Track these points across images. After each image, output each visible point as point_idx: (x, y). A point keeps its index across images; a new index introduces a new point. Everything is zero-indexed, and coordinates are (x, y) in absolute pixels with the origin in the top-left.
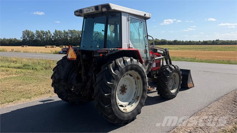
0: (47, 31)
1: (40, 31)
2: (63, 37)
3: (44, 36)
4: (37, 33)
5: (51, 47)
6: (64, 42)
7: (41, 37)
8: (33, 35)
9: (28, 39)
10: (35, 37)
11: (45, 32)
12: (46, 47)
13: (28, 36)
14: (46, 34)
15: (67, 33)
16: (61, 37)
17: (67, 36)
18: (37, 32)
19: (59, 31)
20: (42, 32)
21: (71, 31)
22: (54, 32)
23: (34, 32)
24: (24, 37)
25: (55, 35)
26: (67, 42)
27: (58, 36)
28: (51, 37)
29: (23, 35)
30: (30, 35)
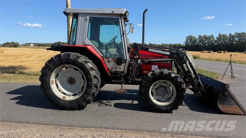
0: (210, 36)
1: (202, 36)
2: (228, 41)
3: (206, 40)
4: (199, 38)
5: (207, 52)
6: (228, 48)
7: (203, 42)
8: (196, 41)
9: (190, 44)
10: (197, 42)
11: (208, 36)
12: (202, 52)
13: (190, 41)
14: (208, 39)
15: (233, 37)
16: (225, 42)
17: (233, 40)
18: (200, 36)
19: (223, 35)
20: (205, 36)
21: (239, 34)
22: (218, 36)
23: (197, 37)
24: (187, 42)
25: (218, 39)
26: (232, 47)
27: (222, 41)
28: (214, 41)
29: (186, 40)
30: (192, 40)
